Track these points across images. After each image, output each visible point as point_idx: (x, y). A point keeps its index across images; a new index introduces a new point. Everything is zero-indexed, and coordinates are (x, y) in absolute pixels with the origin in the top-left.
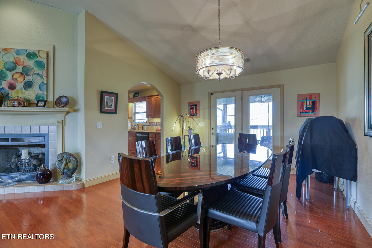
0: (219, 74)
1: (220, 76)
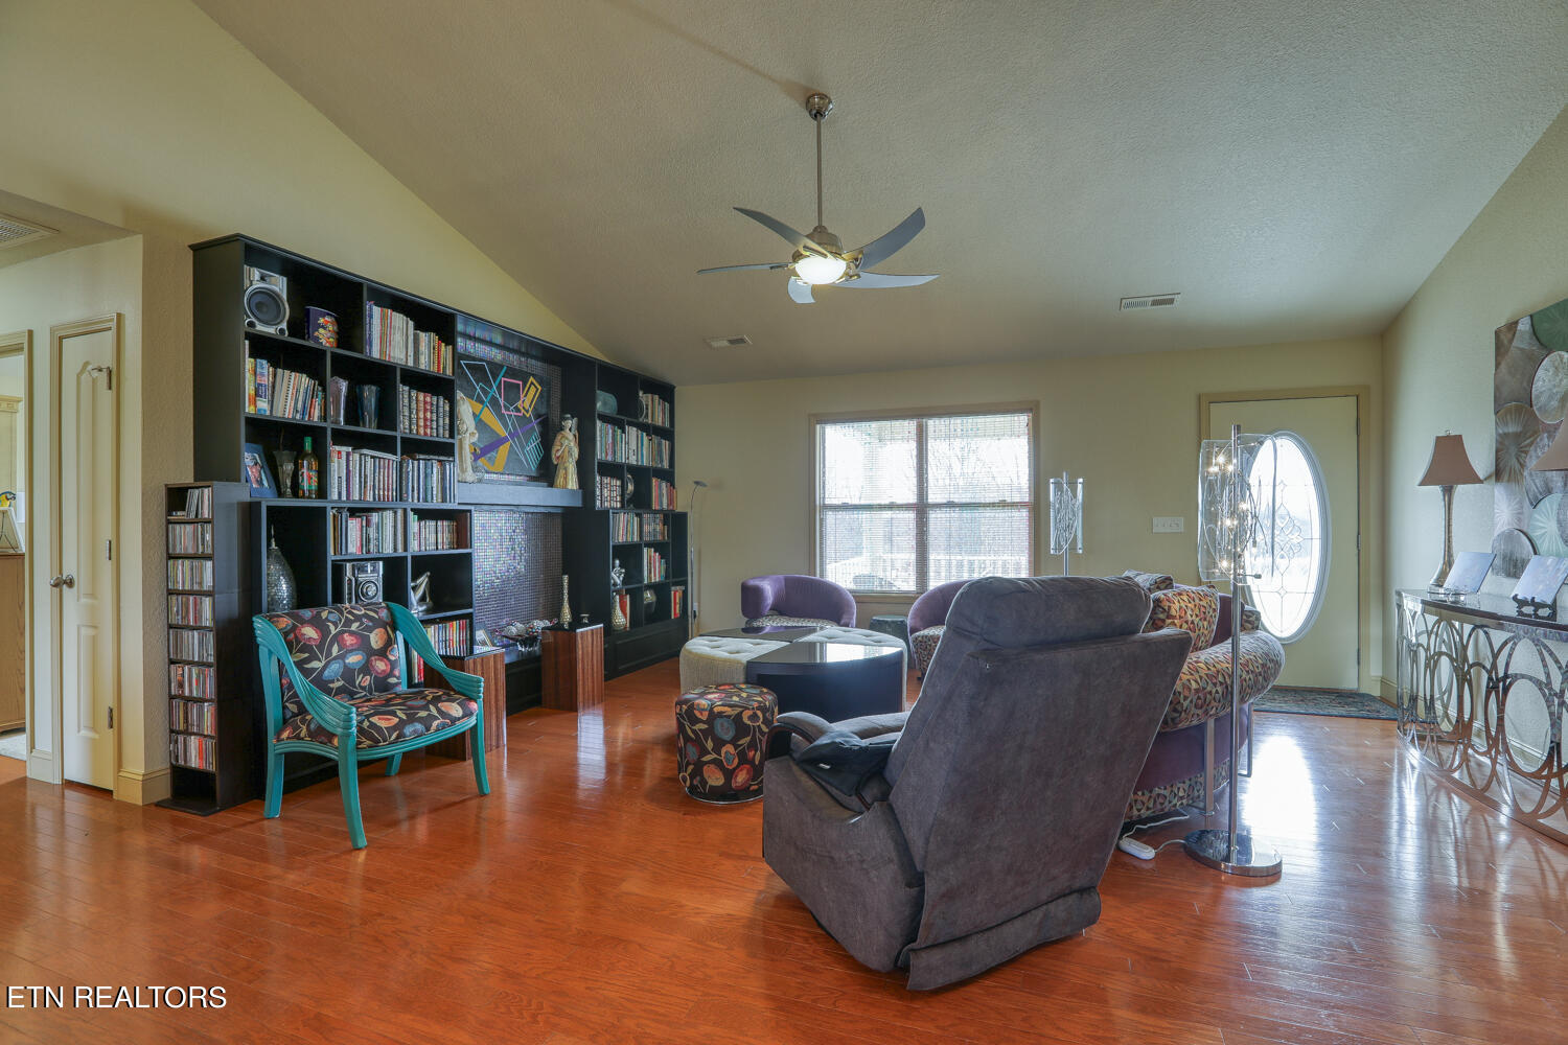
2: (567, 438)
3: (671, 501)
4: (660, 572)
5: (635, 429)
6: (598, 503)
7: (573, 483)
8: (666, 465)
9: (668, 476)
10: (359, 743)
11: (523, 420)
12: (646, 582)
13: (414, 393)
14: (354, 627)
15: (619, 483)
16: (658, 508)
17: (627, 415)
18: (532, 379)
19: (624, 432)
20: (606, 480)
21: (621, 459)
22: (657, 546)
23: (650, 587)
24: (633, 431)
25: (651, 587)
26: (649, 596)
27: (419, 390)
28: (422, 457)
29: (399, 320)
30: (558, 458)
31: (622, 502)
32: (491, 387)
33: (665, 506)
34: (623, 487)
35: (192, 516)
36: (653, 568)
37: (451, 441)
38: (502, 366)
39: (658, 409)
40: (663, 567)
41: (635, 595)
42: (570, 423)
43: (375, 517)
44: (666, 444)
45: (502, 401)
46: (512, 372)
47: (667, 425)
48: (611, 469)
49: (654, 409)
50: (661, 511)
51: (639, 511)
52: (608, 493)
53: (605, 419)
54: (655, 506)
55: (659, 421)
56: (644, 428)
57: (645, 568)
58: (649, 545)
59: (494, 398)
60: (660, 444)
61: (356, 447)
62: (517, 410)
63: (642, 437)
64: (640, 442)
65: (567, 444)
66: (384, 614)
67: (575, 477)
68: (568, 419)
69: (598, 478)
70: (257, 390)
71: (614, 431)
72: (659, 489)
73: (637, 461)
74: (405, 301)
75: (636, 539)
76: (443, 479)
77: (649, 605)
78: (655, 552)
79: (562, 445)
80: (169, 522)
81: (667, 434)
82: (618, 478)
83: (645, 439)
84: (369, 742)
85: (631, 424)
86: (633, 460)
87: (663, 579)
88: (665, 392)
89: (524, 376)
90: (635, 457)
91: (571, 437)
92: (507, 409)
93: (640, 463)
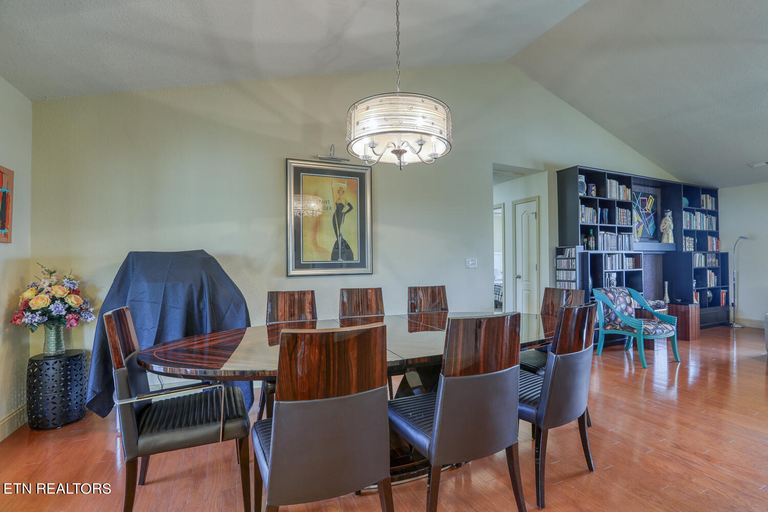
0: (399, 153)
1: (399, 158)
2: (668, 220)
3: (718, 247)
4: (714, 282)
5: (699, 213)
6: (684, 249)
7: (671, 241)
8: (714, 229)
9: (715, 234)
10: (644, 333)
11: (648, 214)
12: (709, 287)
13: (619, 209)
14: (621, 295)
15: (693, 239)
16: (711, 250)
17: (695, 206)
18: (650, 196)
19: (694, 215)
20: (687, 238)
21: (694, 228)
22: (714, 270)
23: (709, 289)
24: (698, 214)
25: (711, 290)
26: (709, 294)
27: (621, 208)
28: (623, 233)
29: (615, 183)
30: (663, 229)
31: (694, 248)
32: (636, 202)
33: (715, 249)
34: (694, 241)
35: (567, 256)
36: (712, 280)
37: (631, 226)
38: (640, 193)
39: (709, 201)
40: (716, 280)
41: (702, 293)
42: (669, 214)
43: (614, 256)
44: (714, 219)
45: (640, 208)
46: (644, 195)
47: (714, 209)
48: (689, 233)
49: (707, 202)
50: (713, 252)
51: (704, 252)
52: (689, 245)
53: (686, 210)
54: (710, 249)
55: (710, 208)
56: (703, 212)
57: (708, 280)
58: (709, 269)
59: (637, 206)
60: (711, 219)
61: (605, 231)
62: (645, 210)
63: (703, 216)
64: (702, 219)
65: (668, 223)
66: (627, 291)
67: (672, 237)
68: (669, 212)
69: (684, 237)
70: (582, 215)
71: (690, 215)
72: (711, 241)
73: (701, 228)
74: (616, 175)
75: (703, 265)
76: (629, 242)
77: (709, 298)
78: (712, 272)
79: (665, 223)
80: (557, 259)
81: (714, 213)
82: (692, 237)
83: (705, 217)
84: (647, 333)
85: (697, 211)
86: (699, 228)
87: (716, 286)
88: (713, 192)
89: (647, 195)
90: (700, 227)
91: (670, 220)
92: (642, 210)
93: (702, 229)
